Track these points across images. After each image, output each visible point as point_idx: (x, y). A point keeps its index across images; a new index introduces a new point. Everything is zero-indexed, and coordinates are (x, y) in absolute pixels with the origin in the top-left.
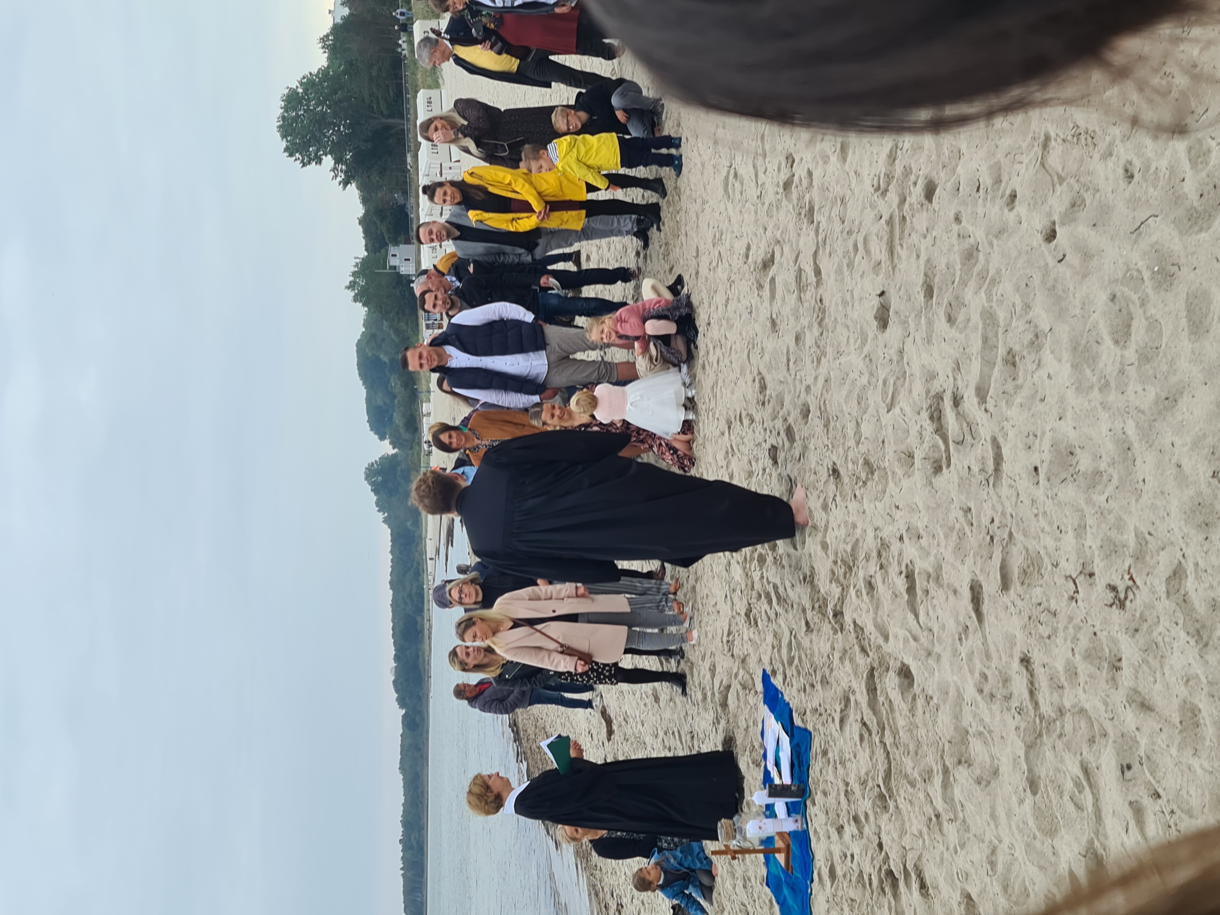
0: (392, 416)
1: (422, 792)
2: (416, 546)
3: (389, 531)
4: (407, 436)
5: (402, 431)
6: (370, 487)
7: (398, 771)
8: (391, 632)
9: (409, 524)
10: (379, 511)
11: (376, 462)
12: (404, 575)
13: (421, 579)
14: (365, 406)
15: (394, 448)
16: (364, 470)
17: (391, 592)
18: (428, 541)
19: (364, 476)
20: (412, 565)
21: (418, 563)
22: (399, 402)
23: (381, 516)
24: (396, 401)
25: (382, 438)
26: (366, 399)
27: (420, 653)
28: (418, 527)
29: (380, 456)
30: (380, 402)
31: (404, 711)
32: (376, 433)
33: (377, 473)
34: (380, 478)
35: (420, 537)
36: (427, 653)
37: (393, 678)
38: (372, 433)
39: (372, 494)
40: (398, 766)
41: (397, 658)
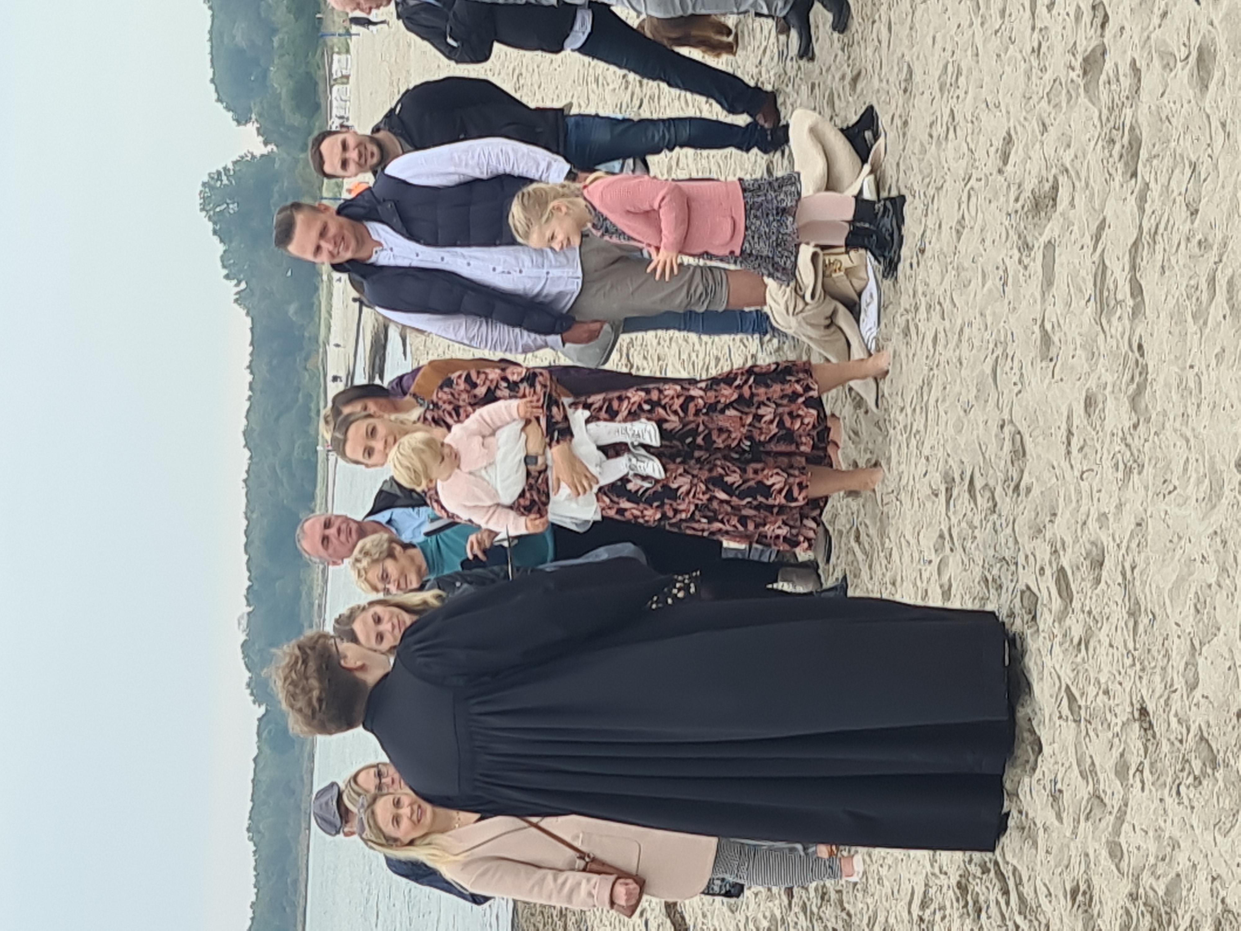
0: (266, 71)
1: (296, 882)
2: (306, 360)
3: (248, 321)
4: (296, 120)
5: (286, 105)
6: (210, 225)
7: (246, 835)
8: (244, 540)
9: (292, 309)
10: (227, 277)
11: (226, 169)
12: (277, 419)
13: (312, 432)
14: (207, 47)
15: (266, 143)
16: (200, 188)
17: (247, 454)
18: (331, 349)
19: (198, 201)
20: (296, 400)
21: (309, 397)
22: (281, 46)
23: (231, 288)
24: (276, 40)
25: (242, 120)
26: (211, 32)
27: (304, 590)
28: (312, 319)
29: (236, 158)
30: (241, 41)
31: (262, 710)
32: (228, 108)
33: (229, 194)
34: (233, 207)
35: (315, 339)
36: (317, 591)
37: (243, 637)
38: (220, 106)
39: (216, 239)
40: (246, 823)
41: (251, 595)
